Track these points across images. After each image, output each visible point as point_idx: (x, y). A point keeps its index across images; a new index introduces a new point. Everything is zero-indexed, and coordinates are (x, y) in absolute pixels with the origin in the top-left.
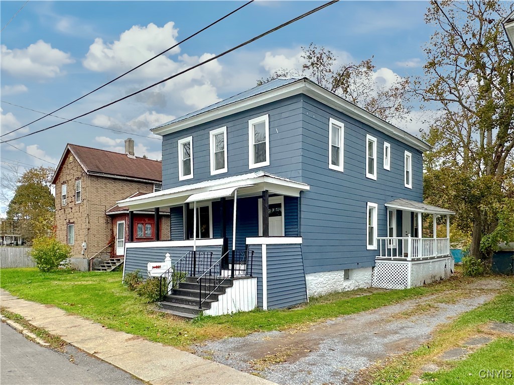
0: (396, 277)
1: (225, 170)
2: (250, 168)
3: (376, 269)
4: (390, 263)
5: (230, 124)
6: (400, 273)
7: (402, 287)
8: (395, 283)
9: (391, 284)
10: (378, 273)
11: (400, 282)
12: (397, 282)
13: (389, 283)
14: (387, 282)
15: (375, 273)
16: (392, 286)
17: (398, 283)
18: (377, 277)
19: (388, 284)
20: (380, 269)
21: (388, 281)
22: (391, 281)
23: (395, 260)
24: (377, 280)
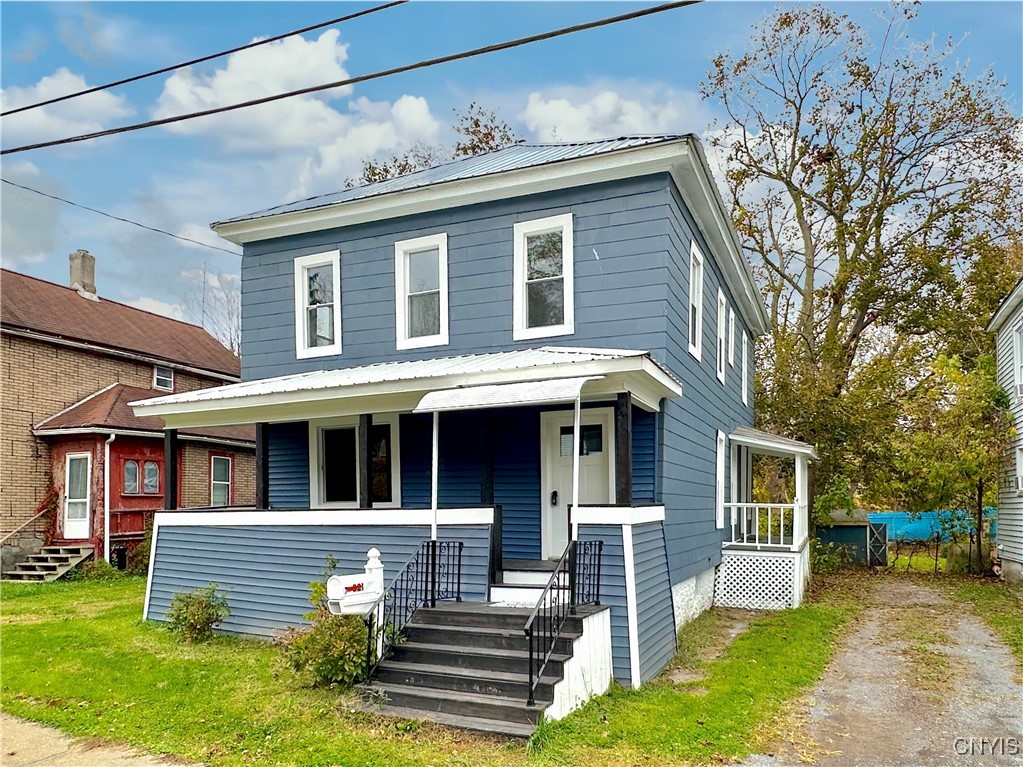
0: (767, 585)
1: (442, 339)
2: (517, 336)
3: (722, 568)
4: (754, 557)
5: (456, 229)
6: (777, 577)
7: (780, 606)
8: (766, 597)
9: (757, 600)
10: (728, 577)
11: (776, 595)
12: (770, 594)
13: (753, 597)
14: (747, 596)
15: (722, 577)
16: (760, 603)
17: (773, 597)
18: (725, 586)
19: (750, 599)
20: (732, 568)
21: (750, 593)
22: (757, 594)
23: (763, 550)
24: (725, 592)
